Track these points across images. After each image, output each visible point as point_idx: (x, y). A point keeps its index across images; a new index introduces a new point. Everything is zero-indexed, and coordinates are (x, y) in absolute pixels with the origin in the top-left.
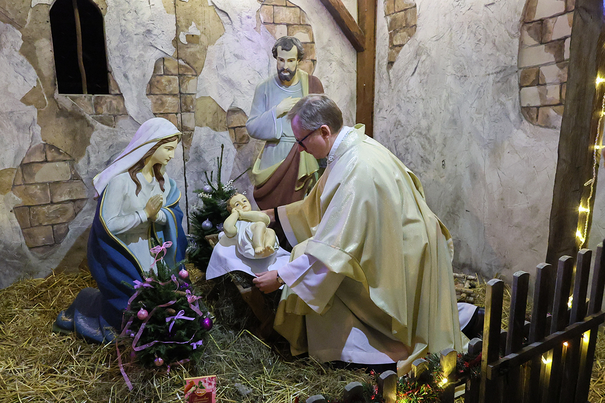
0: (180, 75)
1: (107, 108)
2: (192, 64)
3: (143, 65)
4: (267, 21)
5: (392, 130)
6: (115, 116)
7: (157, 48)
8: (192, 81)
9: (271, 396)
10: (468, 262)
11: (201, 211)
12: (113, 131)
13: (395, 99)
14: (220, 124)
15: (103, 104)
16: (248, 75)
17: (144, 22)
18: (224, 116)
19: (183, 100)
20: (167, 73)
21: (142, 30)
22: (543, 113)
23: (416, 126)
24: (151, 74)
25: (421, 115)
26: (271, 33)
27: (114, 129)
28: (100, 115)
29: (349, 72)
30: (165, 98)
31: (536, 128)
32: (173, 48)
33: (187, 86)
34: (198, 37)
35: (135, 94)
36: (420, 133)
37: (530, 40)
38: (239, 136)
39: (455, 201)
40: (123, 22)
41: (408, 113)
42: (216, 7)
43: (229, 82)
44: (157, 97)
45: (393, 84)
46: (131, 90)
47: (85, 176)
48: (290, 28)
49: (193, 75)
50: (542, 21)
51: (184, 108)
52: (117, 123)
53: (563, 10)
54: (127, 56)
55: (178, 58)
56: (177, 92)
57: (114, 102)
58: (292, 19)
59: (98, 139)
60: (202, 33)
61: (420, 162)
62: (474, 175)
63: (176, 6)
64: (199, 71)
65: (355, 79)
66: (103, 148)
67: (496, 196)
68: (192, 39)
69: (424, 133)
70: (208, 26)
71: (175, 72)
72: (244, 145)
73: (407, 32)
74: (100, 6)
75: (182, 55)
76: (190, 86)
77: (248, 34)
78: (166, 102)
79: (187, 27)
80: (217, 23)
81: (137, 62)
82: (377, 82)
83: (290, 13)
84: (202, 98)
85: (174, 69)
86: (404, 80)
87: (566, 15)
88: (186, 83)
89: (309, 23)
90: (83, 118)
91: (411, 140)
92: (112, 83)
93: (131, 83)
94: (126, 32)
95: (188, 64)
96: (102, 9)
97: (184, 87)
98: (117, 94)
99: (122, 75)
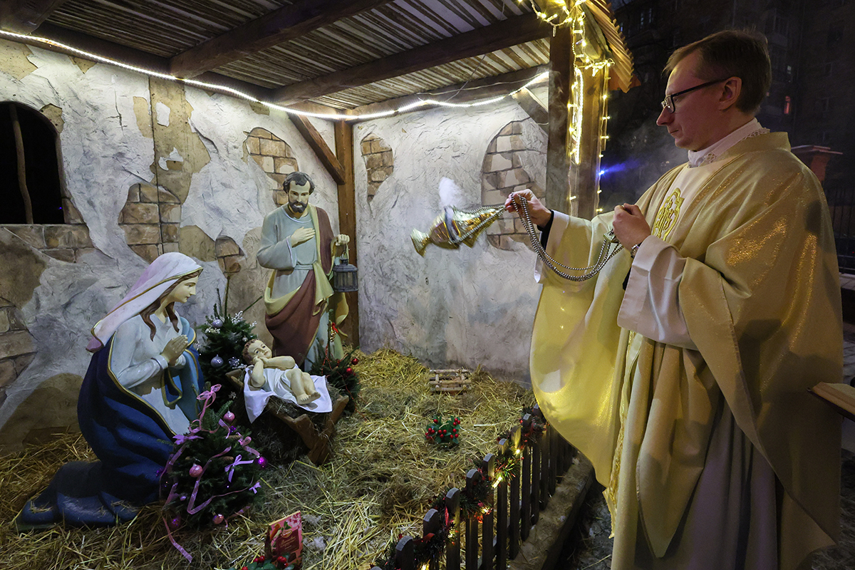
0: (160, 203)
1: (65, 241)
2: (174, 191)
3: (113, 191)
4: (254, 152)
5: (376, 253)
6: (75, 249)
7: (131, 173)
8: (176, 210)
9: (342, 516)
10: (455, 359)
11: (207, 348)
12: (74, 267)
13: (377, 227)
14: (208, 254)
15: (59, 235)
16: (237, 203)
17: (114, 144)
18: (212, 245)
19: (164, 230)
20: (143, 200)
21: (111, 152)
22: (503, 240)
23: (399, 249)
24: (125, 201)
25: (403, 241)
26: (258, 163)
27: (75, 264)
28: (54, 249)
29: (331, 202)
30: (142, 228)
31: (500, 250)
32: (152, 173)
33: (169, 215)
34: (181, 164)
35: (103, 224)
36: (404, 256)
37: (489, 186)
38: (229, 264)
39: (439, 311)
40: (87, 143)
41: (391, 239)
42: (201, 135)
43: (218, 211)
44: (133, 227)
45: (374, 214)
46: (98, 218)
47: (32, 325)
48: (277, 160)
49: (175, 203)
50: (496, 173)
51: (166, 238)
52: (78, 258)
53: (511, 167)
54: (93, 180)
55: (157, 185)
56: (158, 221)
57: (75, 233)
58: (278, 152)
59: (53, 278)
60: (186, 159)
61: (406, 280)
62: (454, 289)
63: (155, 131)
64: (182, 199)
65: (337, 209)
66: (59, 288)
67: (474, 304)
68: (174, 165)
69: (407, 256)
70: (192, 153)
71: (155, 199)
72: (235, 274)
73: (385, 171)
74: (54, 121)
75: (162, 181)
76: (173, 215)
77: (235, 164)
78: (144, 232)
79: (168, 153)
80: (202, 151)
81: (105, 188)
82: (358, 212)
83: (276, 146)
84: (187, 227)
85: (153, 196)
86: (385, 211)
87: (513, 171)
88: (169, 211)
89: (294, 157)
90: (29, 253)
91: (396, 261)
92: (71, 210)
93: (99, 210)
94: (90, 153)
95: (170, 191)
96: (56, 125)
97: (166, 215)
98: (79, 224)
99: (86, 202)
